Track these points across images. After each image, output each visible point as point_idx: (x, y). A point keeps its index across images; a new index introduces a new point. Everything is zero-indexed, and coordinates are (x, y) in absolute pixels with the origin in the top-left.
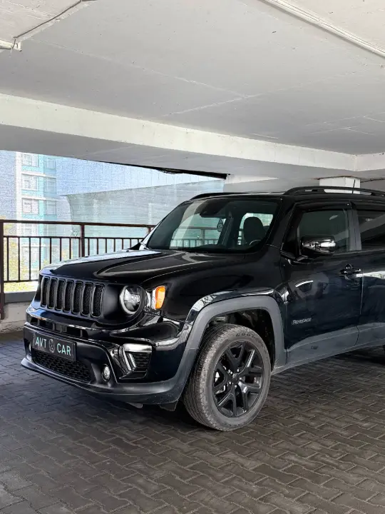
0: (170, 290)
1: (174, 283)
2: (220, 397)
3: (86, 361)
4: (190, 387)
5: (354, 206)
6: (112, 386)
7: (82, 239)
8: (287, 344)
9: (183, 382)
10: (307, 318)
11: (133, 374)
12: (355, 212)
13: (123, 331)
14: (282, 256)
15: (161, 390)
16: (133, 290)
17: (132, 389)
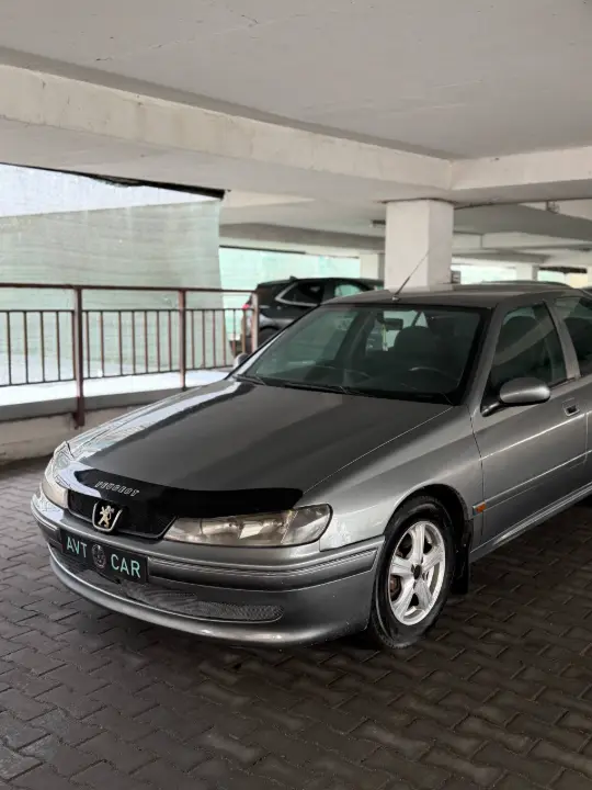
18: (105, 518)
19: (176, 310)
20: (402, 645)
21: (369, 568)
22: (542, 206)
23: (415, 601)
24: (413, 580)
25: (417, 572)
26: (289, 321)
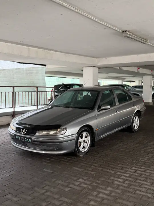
18: (24, 132)
19: (35, 92)
20: (81, 155)
21: (74, 139)
22: (119, 68)
23: (84, 147)
24: (83, 143)
25: (84, 141)
26: (60, 94)
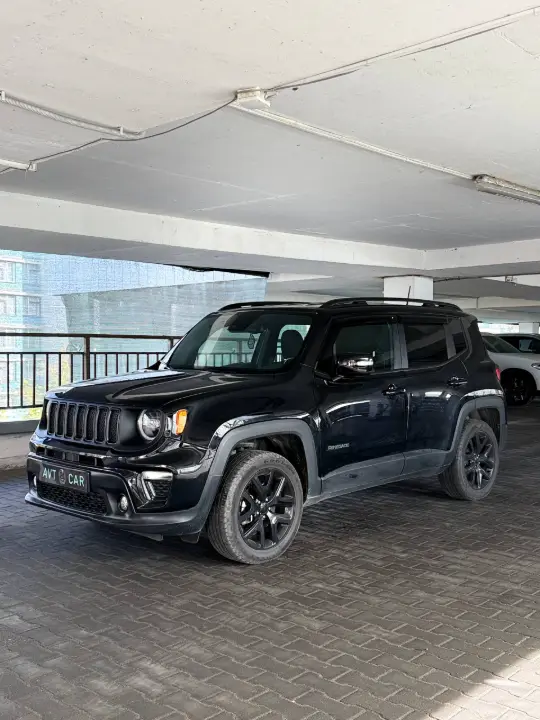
0: (192, 414)
1: (196, 406)
2: (246, 528)
3: (101, 491)
4: (213, 517)
5: (399, 320)
6: (130, 517)
7: (87, 354)
8: (322, 473)
9: (206, 510)
10: (344, 443)
11: (151, 503)
12: (401, 327)
13: (142, 457)
14: (316, 376)
15: (183, 520)
16: (152, 414)
17: (151, 518)
22: (502, 279)
